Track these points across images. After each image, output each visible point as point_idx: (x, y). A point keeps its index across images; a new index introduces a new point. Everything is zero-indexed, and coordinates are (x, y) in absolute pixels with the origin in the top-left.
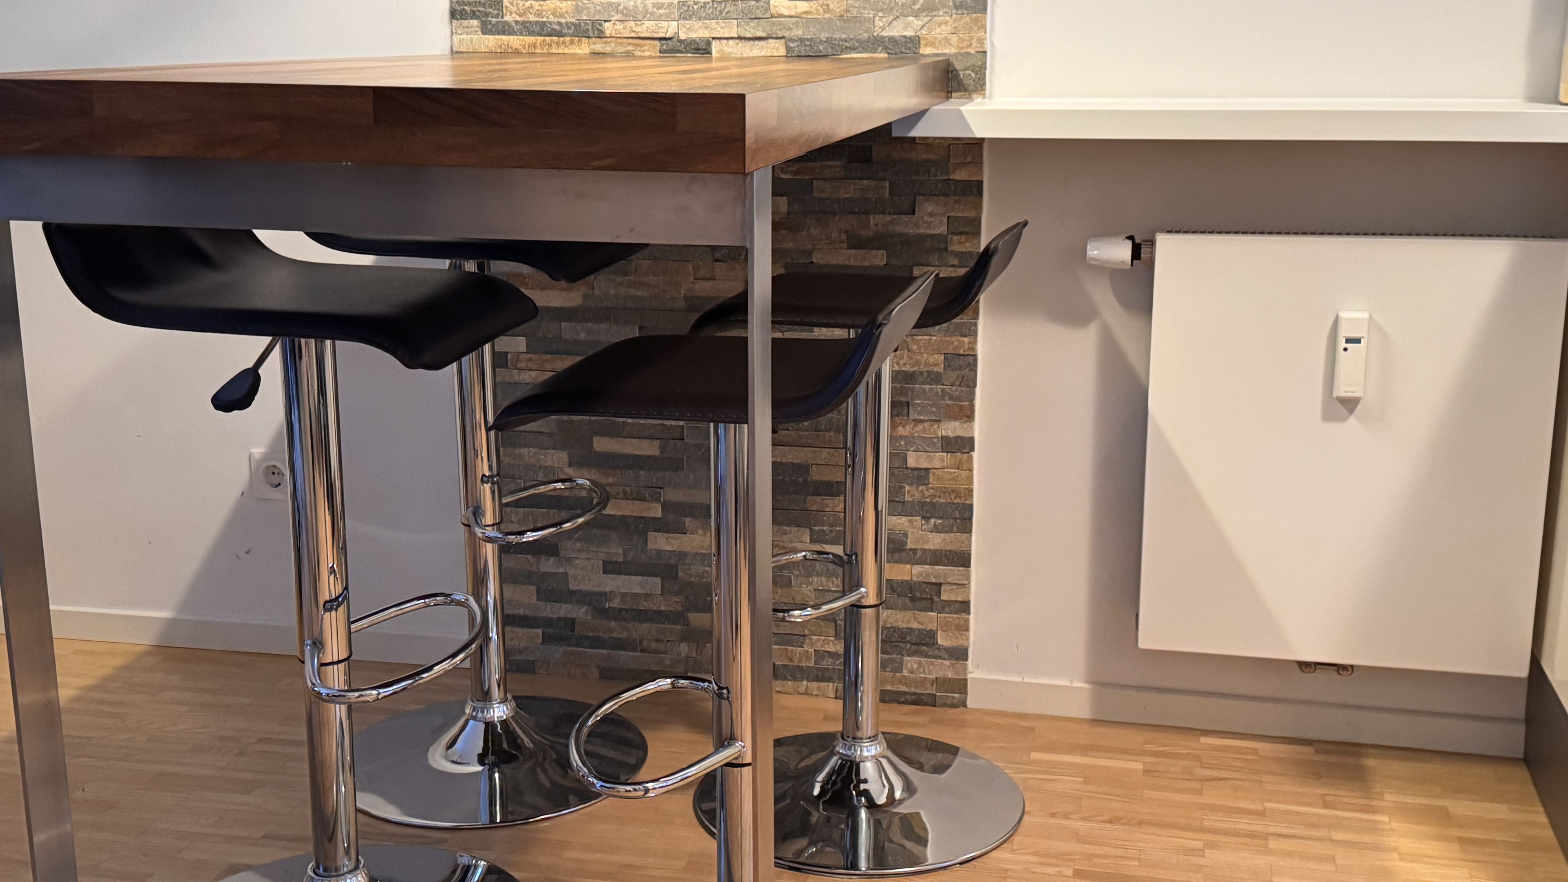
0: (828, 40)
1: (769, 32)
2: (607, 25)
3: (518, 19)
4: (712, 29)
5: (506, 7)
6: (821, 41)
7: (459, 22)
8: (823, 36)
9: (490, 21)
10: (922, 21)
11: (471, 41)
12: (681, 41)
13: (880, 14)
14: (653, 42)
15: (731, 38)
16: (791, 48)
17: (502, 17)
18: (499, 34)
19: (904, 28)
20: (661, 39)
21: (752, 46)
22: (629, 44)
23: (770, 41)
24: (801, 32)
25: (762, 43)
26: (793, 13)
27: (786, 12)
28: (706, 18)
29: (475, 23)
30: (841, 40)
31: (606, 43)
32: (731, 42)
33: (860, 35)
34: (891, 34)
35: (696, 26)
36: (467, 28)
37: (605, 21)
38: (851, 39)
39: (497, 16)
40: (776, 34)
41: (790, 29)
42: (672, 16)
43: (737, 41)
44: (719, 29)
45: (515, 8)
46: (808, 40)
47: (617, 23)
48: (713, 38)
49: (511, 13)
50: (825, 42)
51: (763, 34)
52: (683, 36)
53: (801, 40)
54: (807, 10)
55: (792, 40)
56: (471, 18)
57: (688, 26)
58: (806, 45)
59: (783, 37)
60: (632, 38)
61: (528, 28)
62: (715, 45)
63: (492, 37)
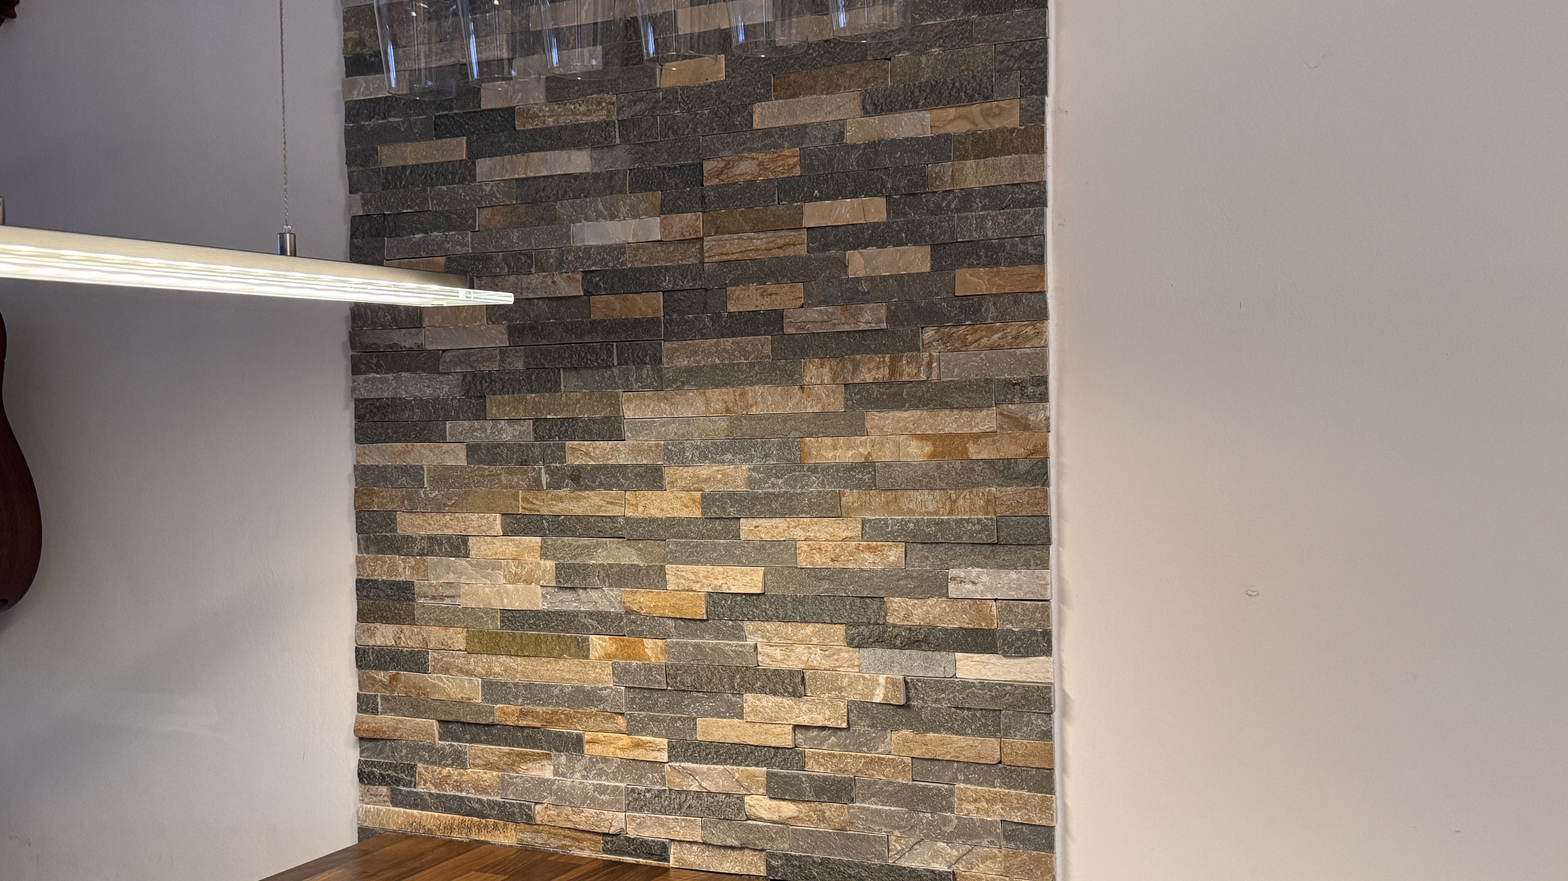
0: (825, 862)
1: (744, 841)
2: (538, 807)
3: (434, 791)
4: (669, 828)
5: (420, 774)
6: (815, 862)
7: (368, 787)
8: (818, 855)
9: (401, 790)
10: (958, 850)
11: (378, 815)
12: (628, 839)
13: (897, 833)
14: (595, 837)
15: (696, 843)
16: (774, 867)
17: (415, 787)
18: (410, 808)
19: (932, 857)
20: (604, 834)
21: (724, 856)
22: (565, 837)
23: (746, 852)
24: (786, 846)
25: (736, 854)
26: (775, 818)
27: (765, 815)
28: (660, 812)
29: (384, 790)
30: (841, 862)
31: (538, 832)
32: (695, 848)
33: (868, 859)
34: (914, 865)
35: (648, 823)
36: (376, 796)
37: (536, 803)
38: (856, 865)
39: (409, 784)
40: (755, 844)
41: (772, 840)
42: (618, 806)
43: (702, 847)
44: (678, 829)
45: (430, 776)
46: (796, 857)
47: (550, 807)
48: (672, 840)
49: (425, 782)
50: (820, 864)
51: (736, 843)
52: (632, 834)
53: (788, 858)
54: (795, 815)
55: (772, 855)
56: (380, 784)
57: (638, 821)
58: (793, 866)
59: (762, 850)
60: (569, 829)
61: (444, 803)
62: (673, 850)
63: (402, 810)
